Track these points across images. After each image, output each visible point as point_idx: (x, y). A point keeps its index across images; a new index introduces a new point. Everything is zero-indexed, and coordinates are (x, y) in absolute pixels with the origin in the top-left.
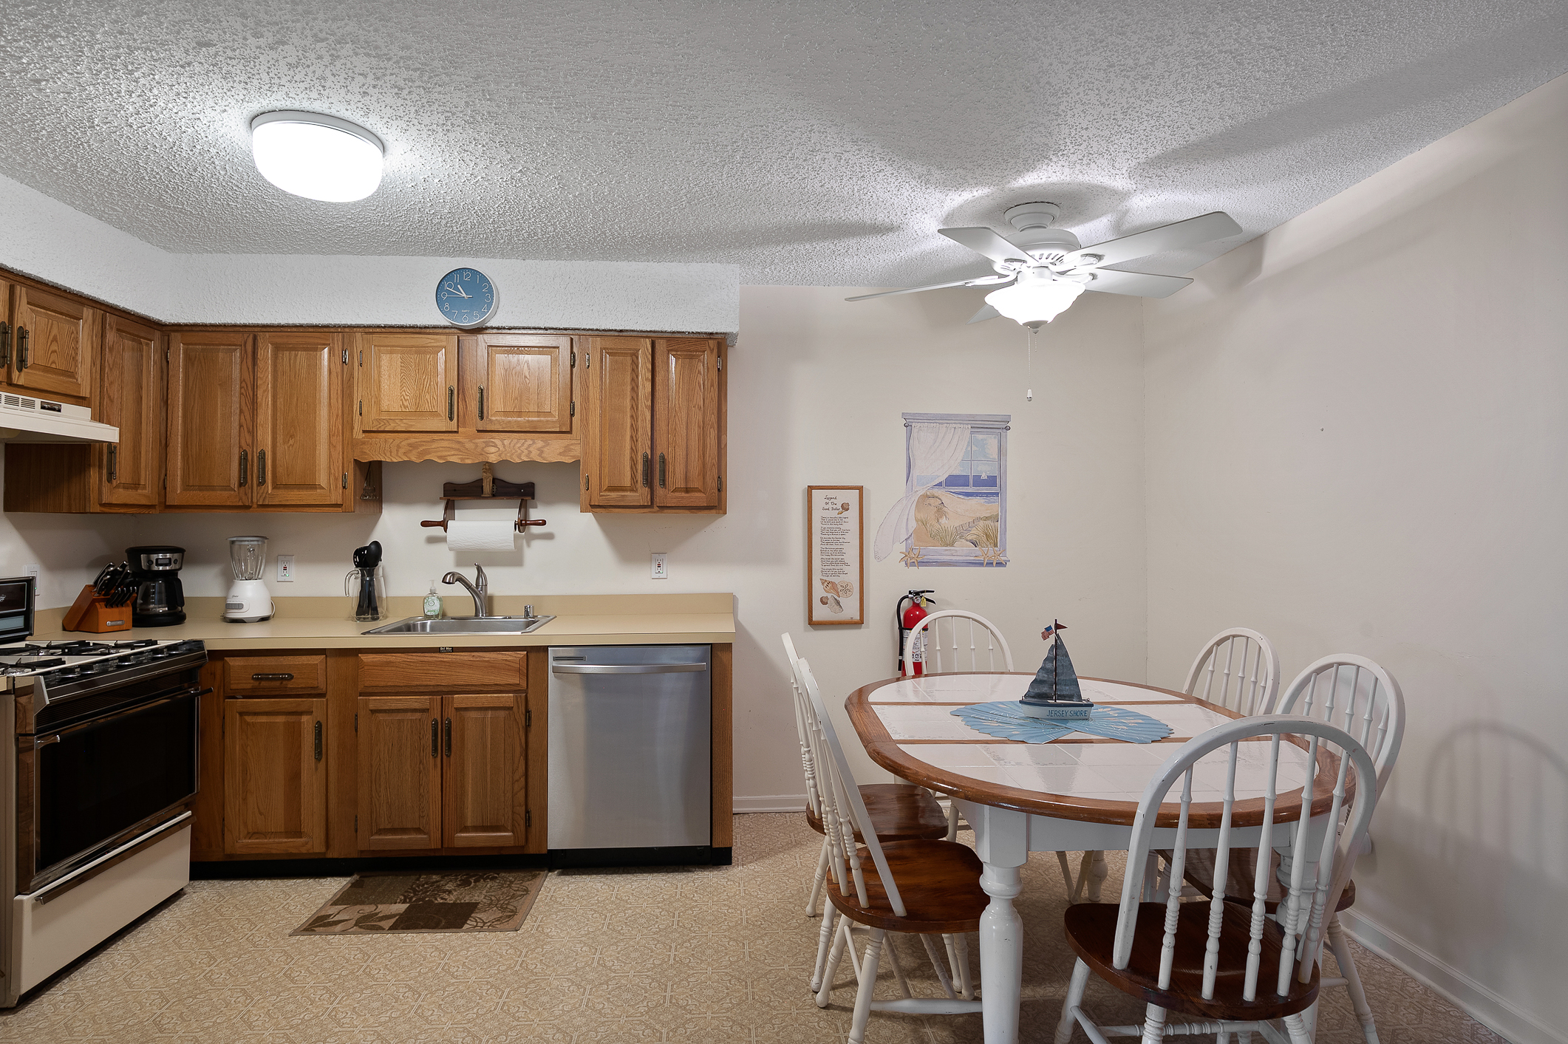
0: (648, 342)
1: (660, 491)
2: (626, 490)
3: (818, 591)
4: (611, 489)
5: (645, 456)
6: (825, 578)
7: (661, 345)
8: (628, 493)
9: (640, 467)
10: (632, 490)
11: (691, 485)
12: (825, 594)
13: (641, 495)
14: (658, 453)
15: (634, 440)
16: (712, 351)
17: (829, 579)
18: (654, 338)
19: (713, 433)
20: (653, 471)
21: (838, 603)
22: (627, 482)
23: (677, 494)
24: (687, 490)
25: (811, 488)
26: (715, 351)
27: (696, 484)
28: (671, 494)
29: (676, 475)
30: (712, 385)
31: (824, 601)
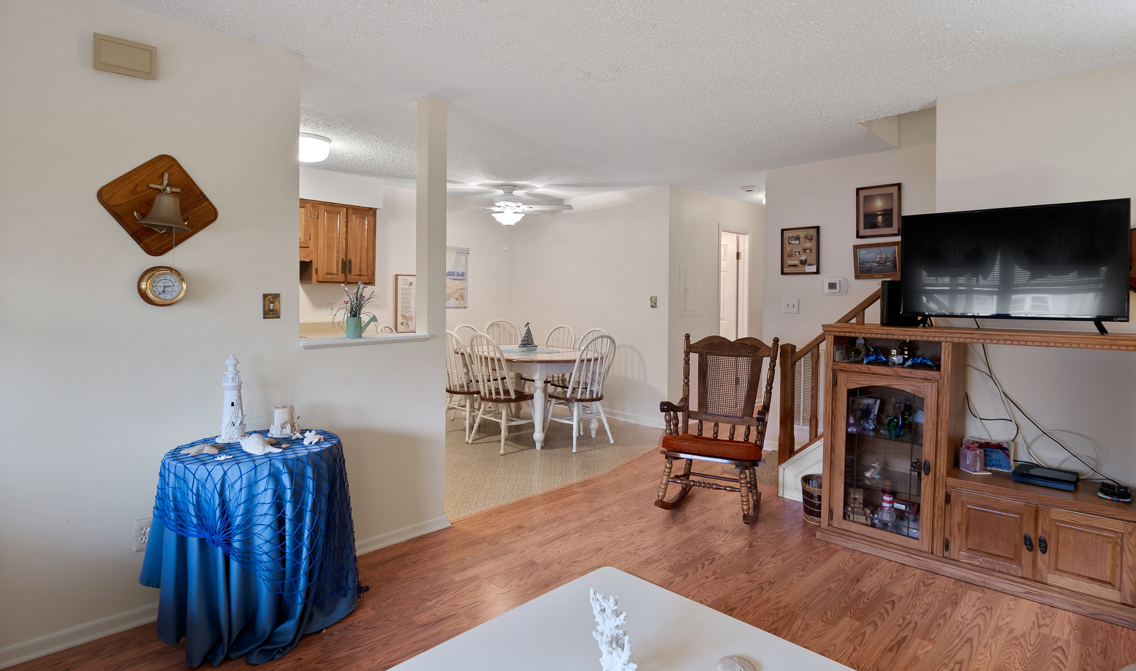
0: (345, 209)
1: (349, 276)
2: (334, 275)
3: (400, 320)
4: (327, 274)
5: (343, 259)
6: (403, 314)
7: (350, 211)
8: (335, 276)
9: (340, 265)
10: (336, 275)
11: (362, 273)
12: (403, 321)
13: (341, 277)
14: (348, 259)
15: (338, 253)
16: (371, 215)
17: (404, 314)
18: (348, 207)
19: (371, 251)
20: (346, 266)
21: (408, 324)
22: (335, 271)
23: (356, 277)
24: (360, 276)
25: (397, 276)
26: (373, 216)
27: (365, 274)
28: (353, 277)
29: (355, 270)
30: (371, 231)
31: (402, 324)
